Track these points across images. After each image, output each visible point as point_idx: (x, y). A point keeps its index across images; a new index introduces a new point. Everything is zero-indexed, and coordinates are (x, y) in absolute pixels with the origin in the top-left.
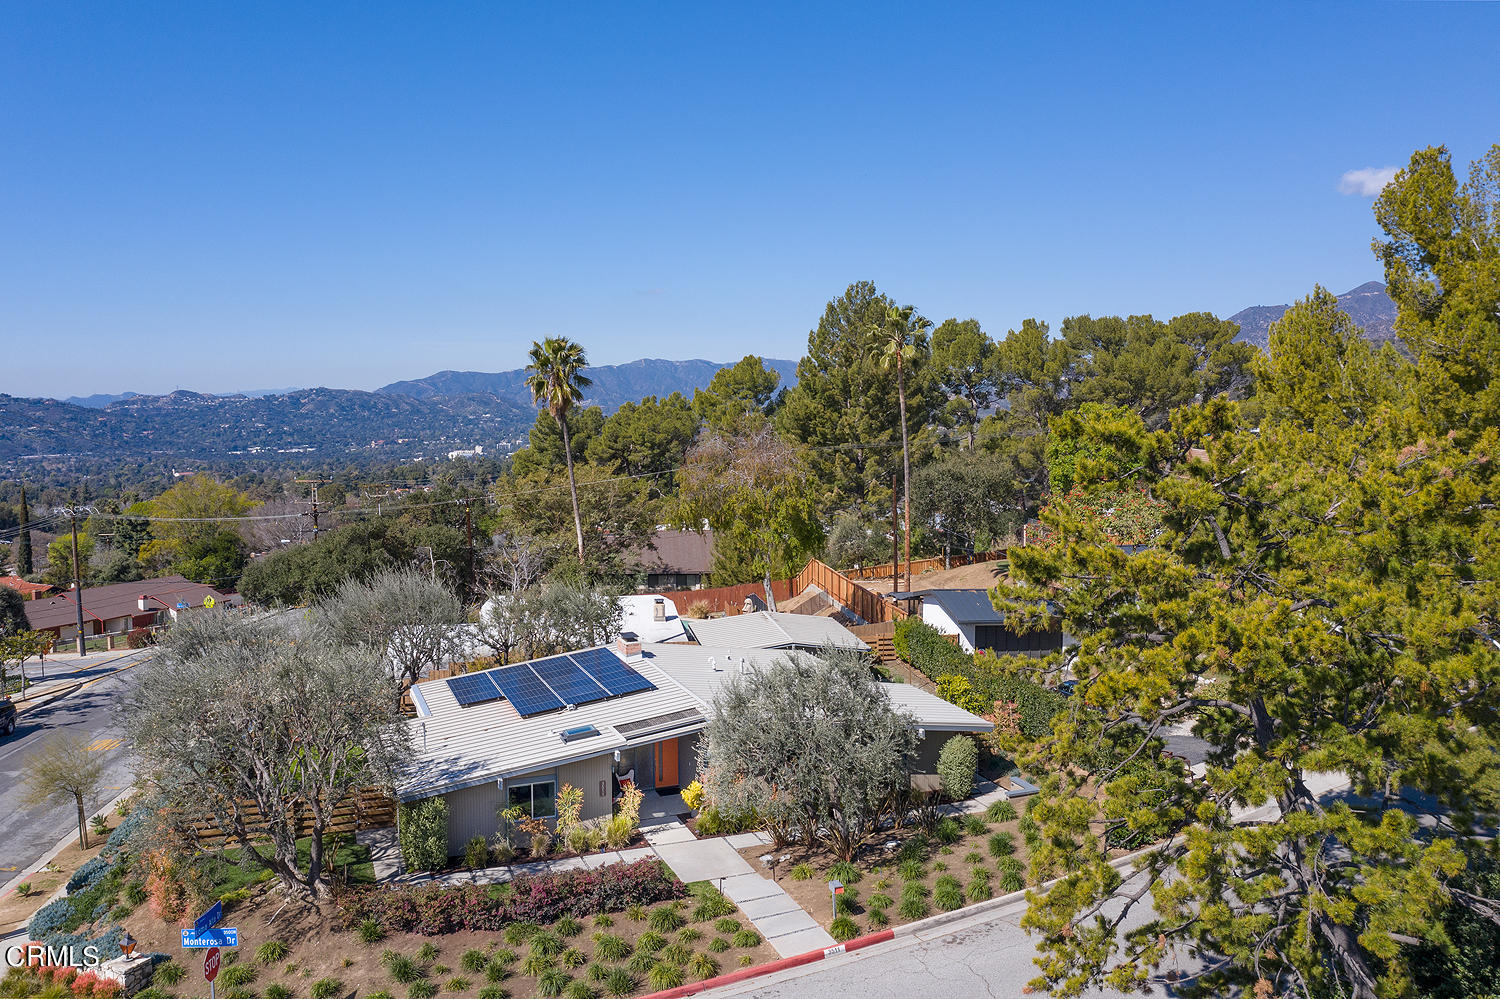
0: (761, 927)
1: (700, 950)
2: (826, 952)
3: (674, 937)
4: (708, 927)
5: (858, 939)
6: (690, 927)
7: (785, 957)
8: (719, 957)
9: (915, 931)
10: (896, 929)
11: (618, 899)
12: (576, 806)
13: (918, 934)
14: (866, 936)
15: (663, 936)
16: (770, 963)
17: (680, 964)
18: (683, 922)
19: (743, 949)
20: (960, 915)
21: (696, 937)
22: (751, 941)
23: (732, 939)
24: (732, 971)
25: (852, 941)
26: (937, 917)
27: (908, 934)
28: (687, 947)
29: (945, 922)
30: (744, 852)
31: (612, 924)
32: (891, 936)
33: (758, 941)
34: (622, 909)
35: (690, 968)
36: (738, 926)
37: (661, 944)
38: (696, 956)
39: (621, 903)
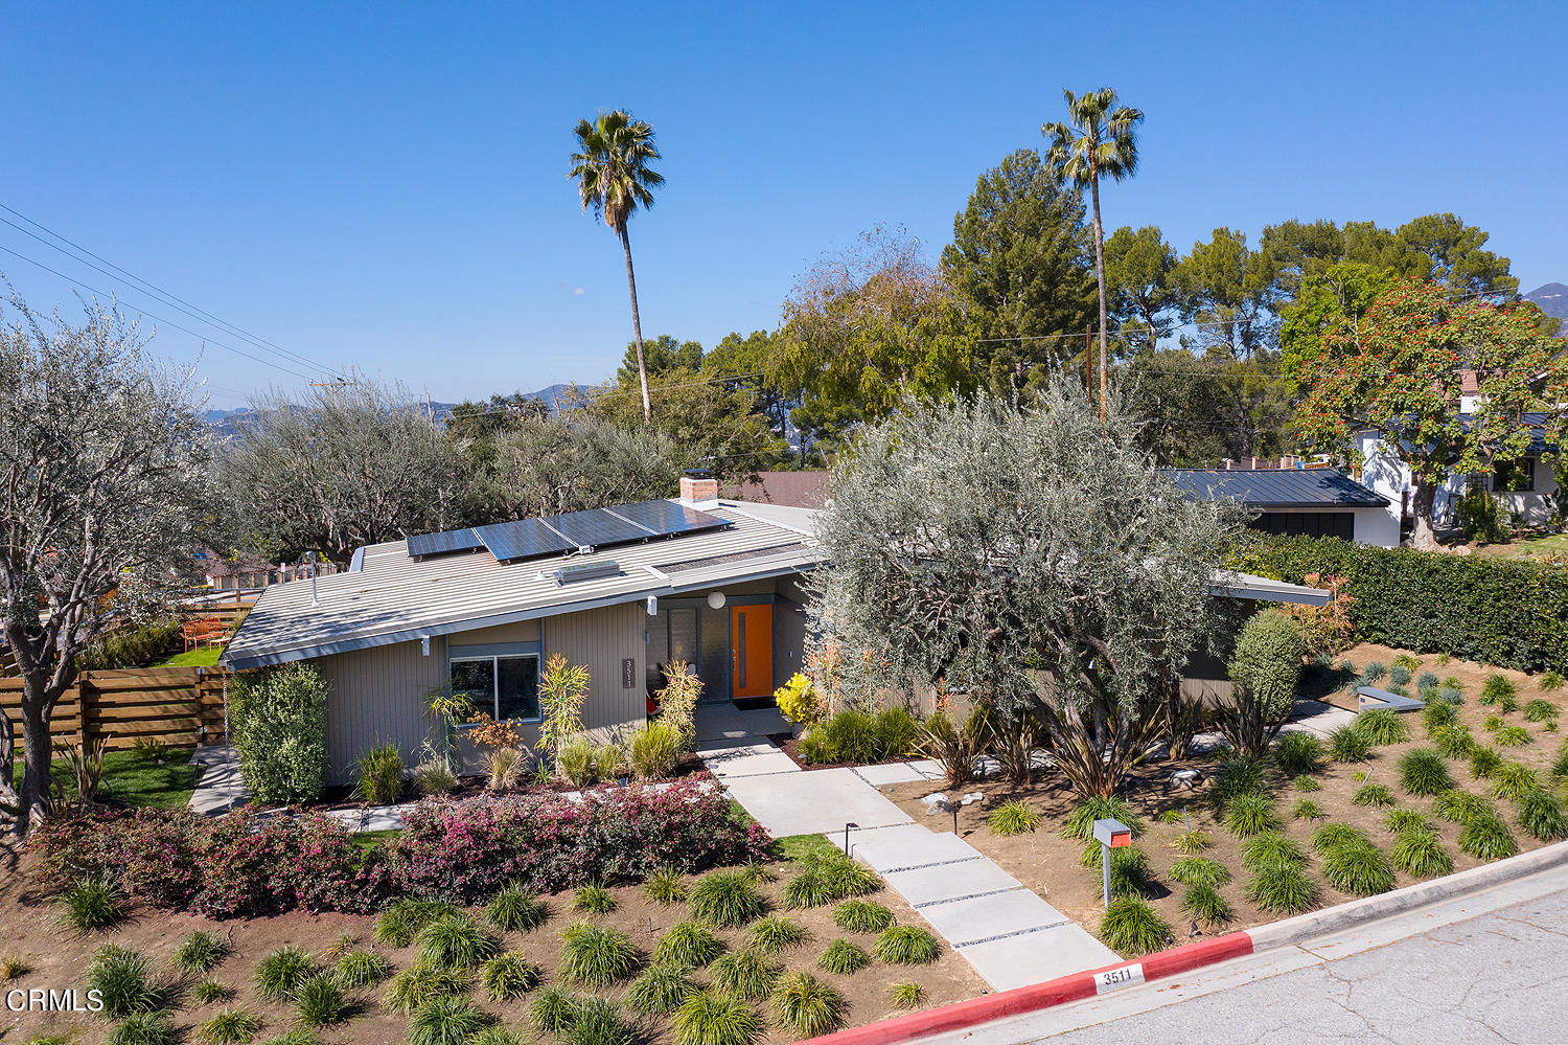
0: (939, 921)
1: (799, 966)
2: (1099, 979)
3: (742, 939)
4: (821, 920)
5: (1169, 952)
6: (779, 917)
7: (1001, 990)
8: (844, 985)
9: (1299, 937)
10: (1255, 932)
11: (628, 856)
12: (574, 698)
13: (1307, 944)
14: (1186, 945)
15: (718, 936)
16: (966, 1001)
17: (750, 996)
18: (764, 907)
19: (901, 968)
20: (1392, 906)
21: (791, 937)
22: (917, 949)
23: (873, 943)
24: (875, 1016)
25: (1155, 957)
26: (1343, 908)
27: (1284, 945)
28: (771, 960)
29: (1362, 920)
30: (890, 791)
31: (612, 907)
32: (1245, 948)
33: (934, 952)
34: (639, 880)
35: (774, 1008)
36: (885, 918)
37: (709, 951)
38: (789, 981)
39: (636, 866)
